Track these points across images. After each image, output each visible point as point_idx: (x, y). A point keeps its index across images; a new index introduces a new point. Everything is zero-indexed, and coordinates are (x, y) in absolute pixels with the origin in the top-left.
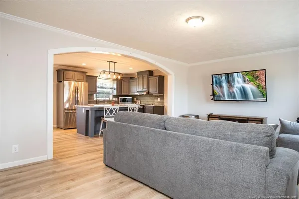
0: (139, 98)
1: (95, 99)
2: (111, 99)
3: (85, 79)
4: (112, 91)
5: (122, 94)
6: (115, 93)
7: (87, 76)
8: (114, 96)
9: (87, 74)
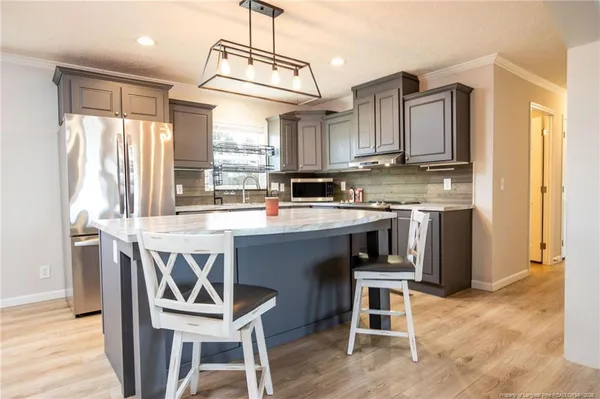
0: (359, 181)
1: (209, 187)
2: (263, 185)
3: (163, 110)
4: (268, 159)
5: (302, 168)
6: (277, 165)
7: (173, 102)
8: (274, 177)
9: (173, 94)
